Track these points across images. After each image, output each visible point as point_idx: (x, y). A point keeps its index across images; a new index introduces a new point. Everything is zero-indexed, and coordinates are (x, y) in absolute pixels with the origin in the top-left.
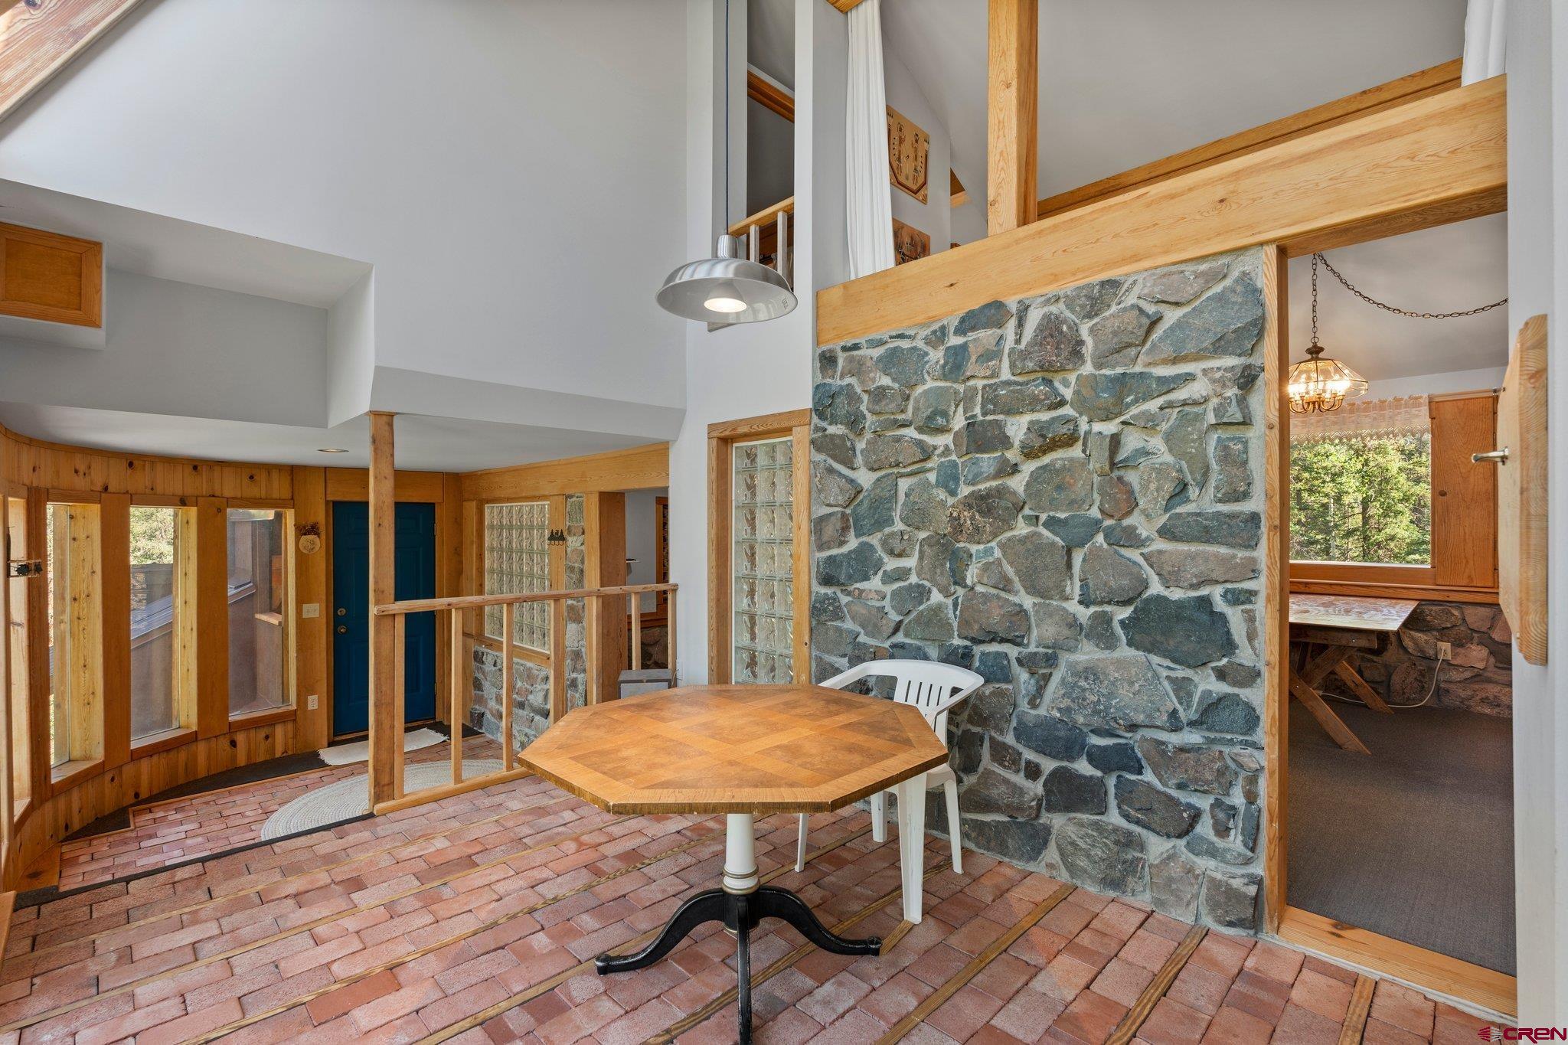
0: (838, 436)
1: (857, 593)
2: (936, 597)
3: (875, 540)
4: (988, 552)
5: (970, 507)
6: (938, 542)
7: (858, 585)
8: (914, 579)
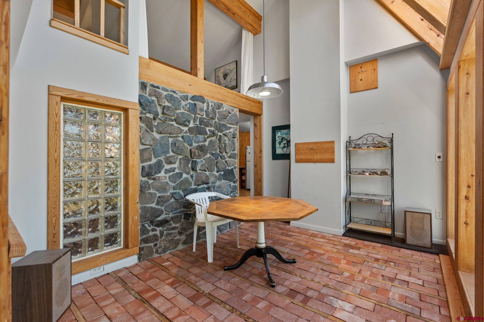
0: (150, 118)
1: (157, 178)
2: (185, 175)
3: (162, 158)
4: (201, 161)
5: (198, 149)
6: (186, 159)
7: (157, 175)
8: (177, 171)
